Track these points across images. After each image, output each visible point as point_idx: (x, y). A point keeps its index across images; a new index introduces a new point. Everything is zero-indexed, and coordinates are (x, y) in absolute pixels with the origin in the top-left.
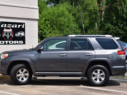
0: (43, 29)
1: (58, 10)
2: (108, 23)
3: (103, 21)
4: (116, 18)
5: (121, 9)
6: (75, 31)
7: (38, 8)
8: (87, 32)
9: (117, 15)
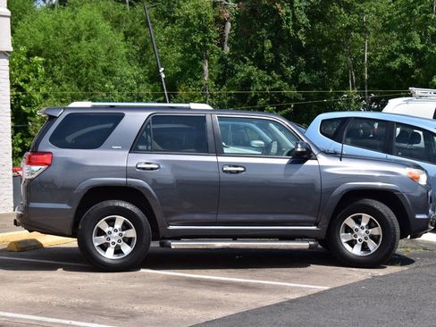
0: (21, 84)
1: (74, 18)
2: (245, 62)
3: (229, 56)
4: (273, 43)
5: (288, 14)
6: (136, 91)
7: (8, 13)
8: (174, 95)
9: (276, 33)
